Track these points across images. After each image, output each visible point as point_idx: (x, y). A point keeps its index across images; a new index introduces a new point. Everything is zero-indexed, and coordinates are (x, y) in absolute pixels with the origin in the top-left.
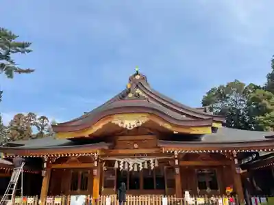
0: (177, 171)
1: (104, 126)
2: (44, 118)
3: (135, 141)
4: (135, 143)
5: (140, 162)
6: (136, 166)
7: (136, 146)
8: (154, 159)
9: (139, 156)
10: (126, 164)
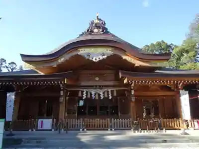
0: (133, 99)
2: (13, 63)
3: (97, 75)
6: (97, 95)
7: (97, 79)
8: (112, 89)
9: (101, 87)
10: (89, 94)
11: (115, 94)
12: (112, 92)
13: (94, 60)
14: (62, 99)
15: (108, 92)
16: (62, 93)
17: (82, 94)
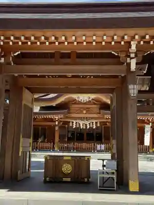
1: (66, 99)
3: (84, 109)
4: (84, 110)
5: (87, 123)
6: (84, 126)
7: (85, 112)
8: (96, 121)
9: (87, 119)
10: (78, 124)
11: (98, 125)
12: (96, 123)
13: (82, 101)
14: (57, 128)
15: (93, 123)
16: (57, 123)
17: (73, 124)
